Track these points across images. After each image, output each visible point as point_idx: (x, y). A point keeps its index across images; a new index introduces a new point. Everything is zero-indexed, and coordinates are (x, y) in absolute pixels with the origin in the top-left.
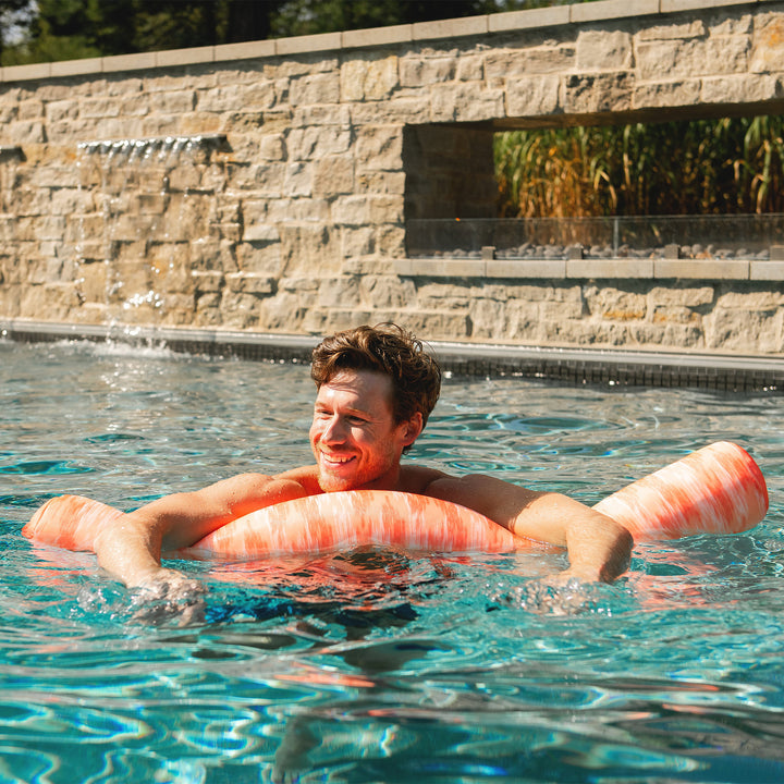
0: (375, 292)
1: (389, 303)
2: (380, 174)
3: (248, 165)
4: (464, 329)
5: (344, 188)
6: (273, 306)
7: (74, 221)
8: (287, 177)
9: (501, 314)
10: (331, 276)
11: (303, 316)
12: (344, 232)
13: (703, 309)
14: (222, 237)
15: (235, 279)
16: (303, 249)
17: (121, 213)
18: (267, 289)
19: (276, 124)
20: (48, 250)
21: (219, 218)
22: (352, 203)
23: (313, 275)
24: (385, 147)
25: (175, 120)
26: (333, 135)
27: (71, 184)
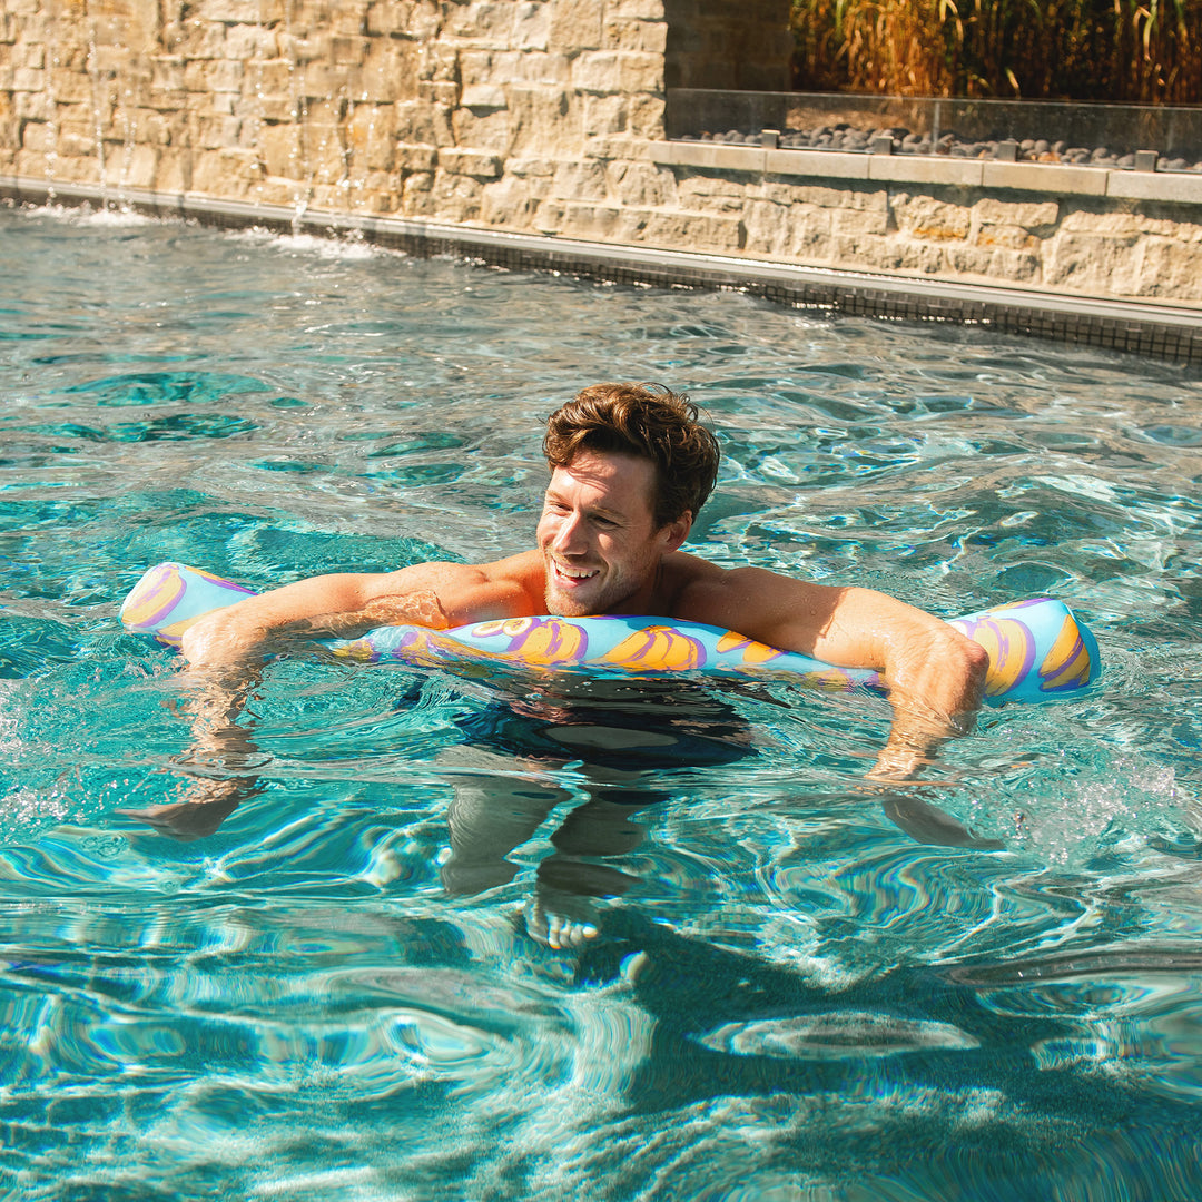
0: (624, 183)
1: (642, 198)
2: (634, 24)
3: (466, 3)
4: (735, 239)
5: (588, 41)
6: (496, 193)
7: (253, 68)
8: (517, 22)
9: (784, 221)
10: (570, 158)
11: (535, 210)
12: (587, 101)
13: (1041, 231)
14: (434, 100)
15: (451, 156)
16: (535, 121)
17: (309, 61)
18: (490, 171)
20: (223, 106)
21: (431, 74)
22: (598, 62)
23: (548, 155)
27: (249, 19)
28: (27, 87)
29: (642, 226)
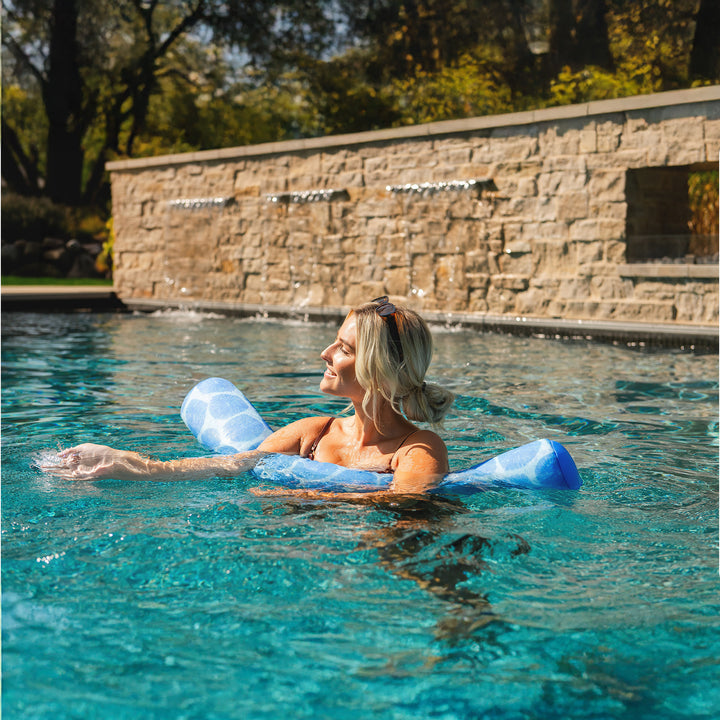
0: (602, 288)
1: (613, 295)
2: (607, 204)
3: (508, 199)
4: (671, 314)
5: (580, 214)
6: (525, 298)
7: (382, 240)
8: (538, 207)
9: (700, 303)
10: (569, 276)
11: (548, 305)
12: (579, 246)
14: (489, 249)
15: (498, 279)
16: (548, 259)
17: (417, 234)
18: (521, 286)
19: (530, 170)
21: (487, 237)
22: (586, 225)
23: (556, 276)
24: (612, 185)
25: (456, 169)
26: (572, 177)
27: (381, 214)
28: (250, 256)
29: (613, 310)
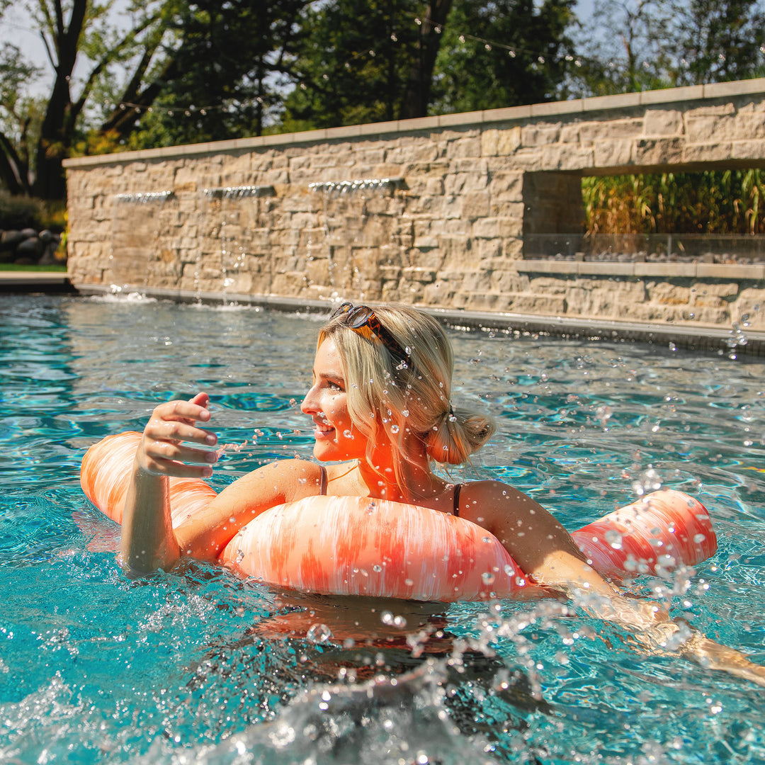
0: (501, 282)
1: (511, 289)
2: (506, 204)
3: (418, 198)
4: (562, 308)
5: (482, 213)
6: (432, 290)
7: (305, 233)
8: (444, 205)
9: (588, 298)
10: (472, 270)
11: (453, 297)
12: (481, 242)
13: (730, 299)
14: (400, 244)
15: (408, 272)
16: (454, 253)
17: (335, 228)
18: (429, 278)
19: (437, 171)
21: (399, 232)
22: (487, 223)
23: (460, 270)
24: (511, 186)
25: (371, 169)
26: (476, 178)
27: (304, 209)
28: (187, 246)
29: (511, 303)
